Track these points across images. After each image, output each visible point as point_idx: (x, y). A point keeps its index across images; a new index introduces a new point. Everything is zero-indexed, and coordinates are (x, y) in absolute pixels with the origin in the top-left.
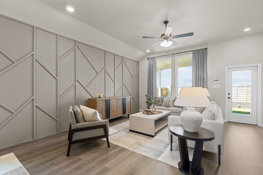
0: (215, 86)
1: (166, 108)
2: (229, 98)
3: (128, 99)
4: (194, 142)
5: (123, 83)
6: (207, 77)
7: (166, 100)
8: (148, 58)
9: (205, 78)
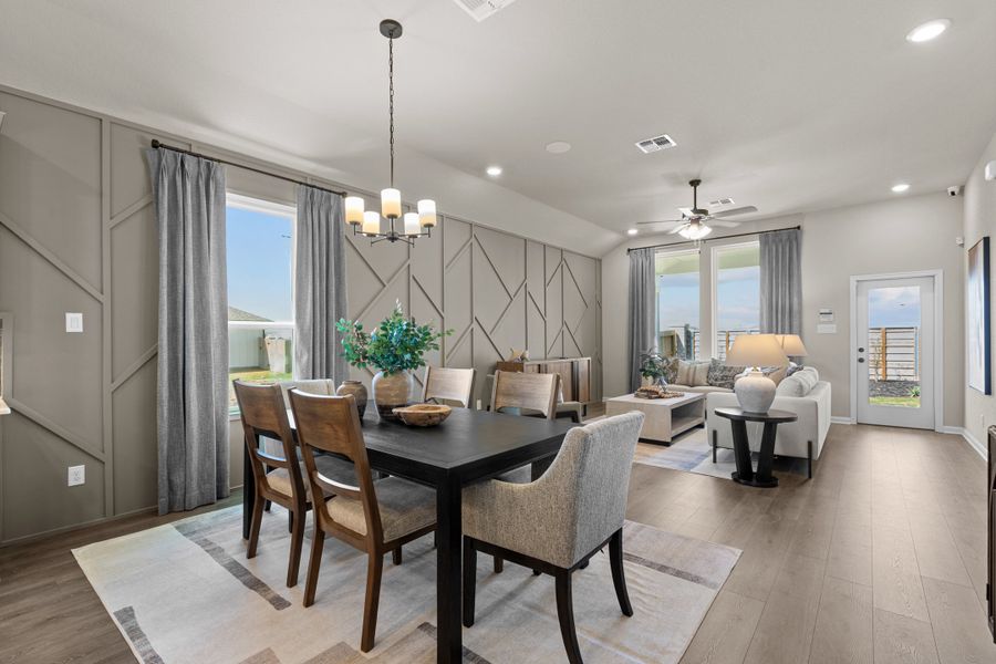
0: (822, 329)
1: (688, 388)
2: (861, 360)
3: (583, 363)
4: (763, 423)
5: (564, 323)
6: (800, 304)
7: (686, 368)
8: (629, 250)
9: (795, 307)
